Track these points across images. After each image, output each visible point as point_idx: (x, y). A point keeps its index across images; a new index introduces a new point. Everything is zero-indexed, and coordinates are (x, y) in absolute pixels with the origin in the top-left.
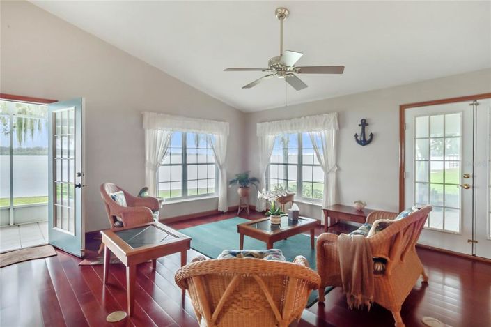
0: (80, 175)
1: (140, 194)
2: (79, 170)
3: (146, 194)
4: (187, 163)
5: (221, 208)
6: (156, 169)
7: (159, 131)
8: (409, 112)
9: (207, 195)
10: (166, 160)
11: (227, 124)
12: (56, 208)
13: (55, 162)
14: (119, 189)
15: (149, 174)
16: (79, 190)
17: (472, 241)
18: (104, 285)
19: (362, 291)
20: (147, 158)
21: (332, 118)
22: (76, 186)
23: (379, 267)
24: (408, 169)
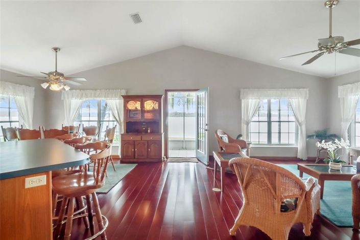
0: (207, 125)
1: (237, 138)
2: (206, 123)
3: (241, 138)
4: (272, 120)
5: (299, 156)
6: (248, 124)
7: (250, 100)
9: (288, 144)
10: (256, 118)
11: (307, 90)
12: (198, 140)
13: (198, 118)
14: (225, 134)
15: (244, 126)
16: (206, 132)
18: (214, 179)
20: (243, 117)
22: (205, 130)
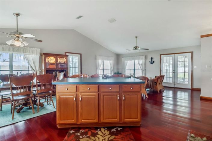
4: (104, 69)
8: (162, 56)
17: (174, 84)
19: (153, 87)
21: (144, 57)
23: (155, 84)
24: (162, 69)
